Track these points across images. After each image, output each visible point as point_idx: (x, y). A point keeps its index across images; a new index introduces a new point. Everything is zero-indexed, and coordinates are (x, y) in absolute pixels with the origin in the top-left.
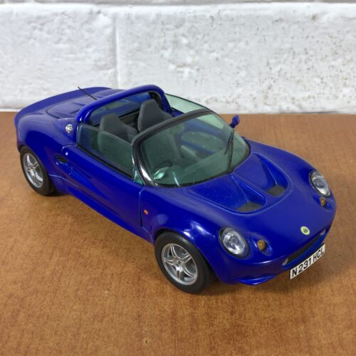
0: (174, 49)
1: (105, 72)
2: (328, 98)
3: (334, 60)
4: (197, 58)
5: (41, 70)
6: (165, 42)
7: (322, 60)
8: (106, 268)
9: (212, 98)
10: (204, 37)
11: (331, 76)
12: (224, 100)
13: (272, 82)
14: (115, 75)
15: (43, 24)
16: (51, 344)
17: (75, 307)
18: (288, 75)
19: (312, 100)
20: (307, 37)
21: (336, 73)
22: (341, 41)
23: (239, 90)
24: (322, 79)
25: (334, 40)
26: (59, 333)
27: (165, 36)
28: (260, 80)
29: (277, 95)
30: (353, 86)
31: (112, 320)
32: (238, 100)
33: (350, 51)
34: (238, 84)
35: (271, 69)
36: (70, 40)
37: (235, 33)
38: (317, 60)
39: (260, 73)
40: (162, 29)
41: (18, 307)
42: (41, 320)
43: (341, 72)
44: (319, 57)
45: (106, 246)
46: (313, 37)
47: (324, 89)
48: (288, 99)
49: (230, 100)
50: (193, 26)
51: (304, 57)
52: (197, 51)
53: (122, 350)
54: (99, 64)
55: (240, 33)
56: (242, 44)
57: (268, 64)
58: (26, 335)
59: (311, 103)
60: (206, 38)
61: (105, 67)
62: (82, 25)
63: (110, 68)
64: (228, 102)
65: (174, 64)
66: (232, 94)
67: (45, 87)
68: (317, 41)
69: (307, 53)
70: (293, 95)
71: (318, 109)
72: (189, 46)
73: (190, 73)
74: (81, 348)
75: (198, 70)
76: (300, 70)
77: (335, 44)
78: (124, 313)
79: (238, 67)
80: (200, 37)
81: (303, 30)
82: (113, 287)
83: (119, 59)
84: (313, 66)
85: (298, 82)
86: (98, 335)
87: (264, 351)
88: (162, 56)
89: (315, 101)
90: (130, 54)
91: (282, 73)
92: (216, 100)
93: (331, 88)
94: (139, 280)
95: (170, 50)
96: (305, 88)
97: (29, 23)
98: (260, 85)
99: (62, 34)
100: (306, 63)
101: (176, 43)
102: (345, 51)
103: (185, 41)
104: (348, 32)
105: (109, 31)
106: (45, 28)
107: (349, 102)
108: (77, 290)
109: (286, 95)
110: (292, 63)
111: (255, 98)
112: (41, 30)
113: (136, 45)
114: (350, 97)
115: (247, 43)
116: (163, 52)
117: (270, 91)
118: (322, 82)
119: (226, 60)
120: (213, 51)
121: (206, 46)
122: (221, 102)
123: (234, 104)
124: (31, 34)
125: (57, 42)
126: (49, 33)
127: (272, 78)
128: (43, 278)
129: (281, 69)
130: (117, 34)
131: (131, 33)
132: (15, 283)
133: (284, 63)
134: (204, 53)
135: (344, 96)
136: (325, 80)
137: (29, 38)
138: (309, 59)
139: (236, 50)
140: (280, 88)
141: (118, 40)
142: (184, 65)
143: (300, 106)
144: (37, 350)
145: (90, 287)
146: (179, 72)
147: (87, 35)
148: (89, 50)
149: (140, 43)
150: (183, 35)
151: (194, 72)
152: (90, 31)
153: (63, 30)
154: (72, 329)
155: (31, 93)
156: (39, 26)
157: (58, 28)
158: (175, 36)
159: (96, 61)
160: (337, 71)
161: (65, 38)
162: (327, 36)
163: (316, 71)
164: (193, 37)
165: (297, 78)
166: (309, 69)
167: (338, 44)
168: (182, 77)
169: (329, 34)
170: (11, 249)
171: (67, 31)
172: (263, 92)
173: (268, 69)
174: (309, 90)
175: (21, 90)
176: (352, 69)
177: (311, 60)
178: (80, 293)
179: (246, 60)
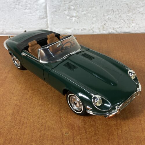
0: (69, 11)
1: (43, 20)
2: (126, 28)
3: (129, 13)
4: (77, 14)
5: (19, 20)
6: (65, 8)
7: (124, 13)
8: (48, 94)
9: (83, 29)
10: (80, 6)
11: (127, 19)
12: (88, 29)
13: (106, 22)
14: (47, 21)
15: (19, 3)
16: (31, 121)
17: (38, 108)
18: (111, 19)
19: (120, 28)
20: (118, 5)
21: (129, 18)
22: (131, 6)
23: (94, 25)
24: (124, 20)
25: (128, 6)
26: (33, 117)
27: (65, 6)
28: (101, 21)
29: (107, 27)
30: (136, 23)
31: (51, 112)
32: (93, 29)
33: (135, 10)
34: (93, 23)
35: (105, 17)
36: (30, 9)
37: (91, 4)
38: (122, 13)
39: (101, 19)
40: (64, 4)
41: (19, 109)
42: (27, 113)
43: (131, 18)
44: (123, 12)
45: (47, 87)
46: (120, 5)
47: (125, 24)
48: (112, 28)
49: (90, 29)
50: (75, 2)
51: (117, 12)
52: (77, 11)
53: (55, 122)
54: (41, 17)
55: (93, 4)
56: (94, 8)
57: (104, 15)
58: (22, 118)
59: (120, 29)
60: (81, 6)
61: (43, 18)
62: (34, 3)
63: (45, 19)
64: (89, 30)
65: (69, 16)
66: (91, 27)
67: (21, 26)
68: (122, 7)
69: (118, 11)
70: (114, 27)
71: (123, 32)
72: (74, 9)
73: (75, 19)
74: (41, 122)
75: (78, 18)
76: (116, 17)
77: (129, 7)
78: (55, 110)
79: (93, 17)
80: (78, 6)
81: (117, 2)
82: (50, 101)
83: (48, 15)
84: (120, 16)
85: (115, 22)
86: (46, 117)
87: (101, 121)
88: (64, 13)
89: (122, 29)
90: (52, 13)
91: (109, 18)
92: (85, 29)
93: (128, 24)
94: (59, 98)
95: (67, 11)
96: (118, 24)
97: (14, 2)
98: (101, 23)
99: (27, 6)
100: (118, 15)
101: (69, 9)
102: (132, 10)
103: (73, 8)
104: (133, 3)
105: (44, 5)
106: (20, 4)
107: (134, 29)
108: (38, 102)
109: (111, 27)
110: (113, 15)
111: (99, 28)
112: (19, 5)
113: (54, 10)
114: (135, 27)
115: (96, 8)
116: (65, 12)
117: (105, 26)
118: (124, 22)
119: (88, 14)
120: (83, 11)
121: (81, 9)
122: (87, 30)
123: (92, 31)
124: (15, 7)
125: (25, 10)
126: (22, 6)
127: (106, 21)
128: (26, 98)
129: (109, 17)
130: (47, 6)
131: (52, 5)
132: (17, 100)
133: (110, 15)
134: (80, 12)
135: (132, 26)
136: (125, 21)
137: (14, 8)
138: (119, 13)
139: (92, 11)
140: (109, 24)
141: (48, 8)
142: (73, 17)
143: (116, 31)
144: (27, 123)
145: (43, 101)
146: (71, 19)
147: (36, 6)
148: (37, 12)
149: (56, 9)
150: (72, 5)
151: (76, 19)
152: (37, 5)
153: (27, 5)
154: (38, 116)
155: (16, 29)
156: (18, 4)
157: (25, 4)
158: (69, 6)
159: (39, 16)
160: (130, 17)
161: (28, 8)
162: (126, 5)
163: (122, 18)
164: (76, 6)
165: (115, 20)
166: (119, 17)
167: (130, 7)
168: (72, 21)
169: (126, 4)
170: (14, 89)
171: (29, 5)
172: (102, 26)
173: (104, 17)
174: (119, 25)
175: (12, 28)
176: (135, 17)
177: (120, 14)
178: (39, 103)
179: (96, 14)
